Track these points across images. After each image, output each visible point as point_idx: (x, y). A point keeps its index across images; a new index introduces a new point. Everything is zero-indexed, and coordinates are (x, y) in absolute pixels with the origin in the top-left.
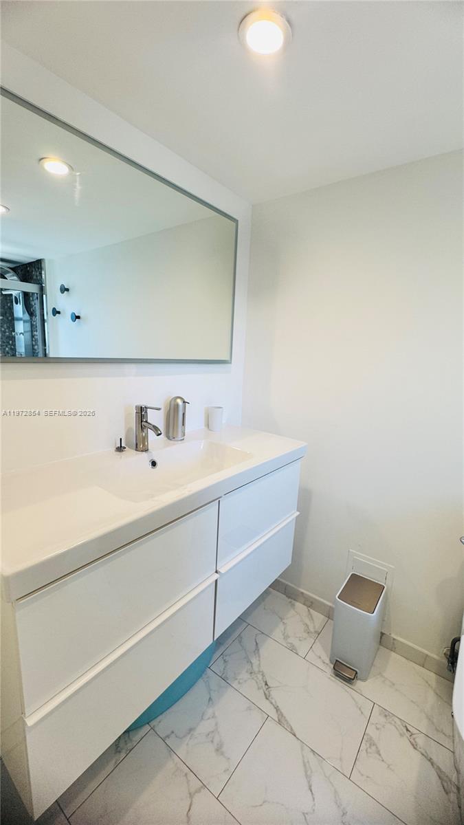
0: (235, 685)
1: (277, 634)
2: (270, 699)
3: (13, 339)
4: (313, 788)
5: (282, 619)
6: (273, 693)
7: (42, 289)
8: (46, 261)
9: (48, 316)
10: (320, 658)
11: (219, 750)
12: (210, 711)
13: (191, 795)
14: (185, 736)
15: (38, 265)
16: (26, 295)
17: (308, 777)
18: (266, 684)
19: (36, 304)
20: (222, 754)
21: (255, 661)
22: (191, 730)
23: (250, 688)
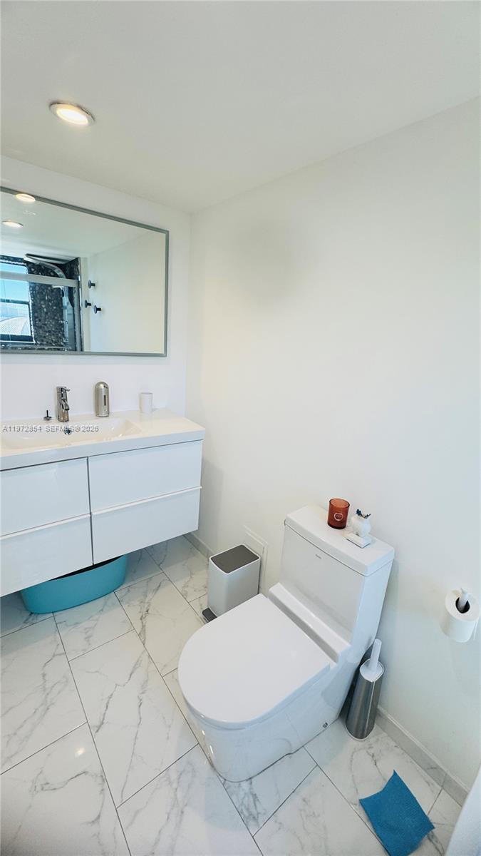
0: (125, 606)
1: (180, 584)
2: (143, 620)
3: (62, 325)
4: (133, 675)
5: (192, 574)
6: (148, 618)
7: (79, 283)
8: (82, 260)
9: (83, 308)
10: (201, 605)
11: (87, 638)
12: (97, 616)
13: (54, 656)
14: (70, 626)
15: (75, 262)
16: (70, 289)
17: (135, 668)
18: (147, 611)
19: (75, 296)
20: (88, 641)
21: (150, 596)
22: (77, 623)
23: (134, 612)
